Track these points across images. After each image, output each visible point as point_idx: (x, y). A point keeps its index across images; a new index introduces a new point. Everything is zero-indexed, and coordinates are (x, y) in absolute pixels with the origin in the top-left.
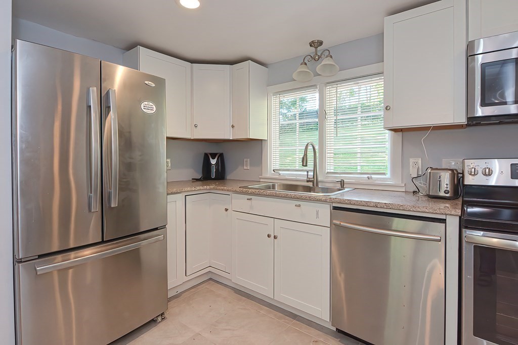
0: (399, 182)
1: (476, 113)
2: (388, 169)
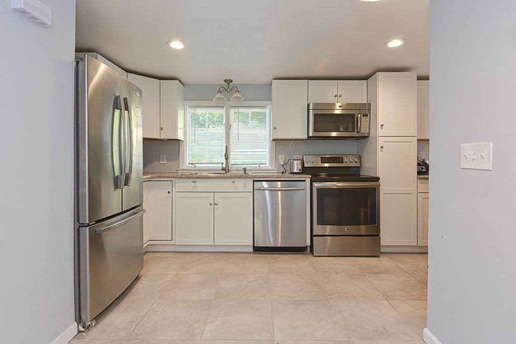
0: (274, 168)
1: (311, 135)
2: (267, 161)
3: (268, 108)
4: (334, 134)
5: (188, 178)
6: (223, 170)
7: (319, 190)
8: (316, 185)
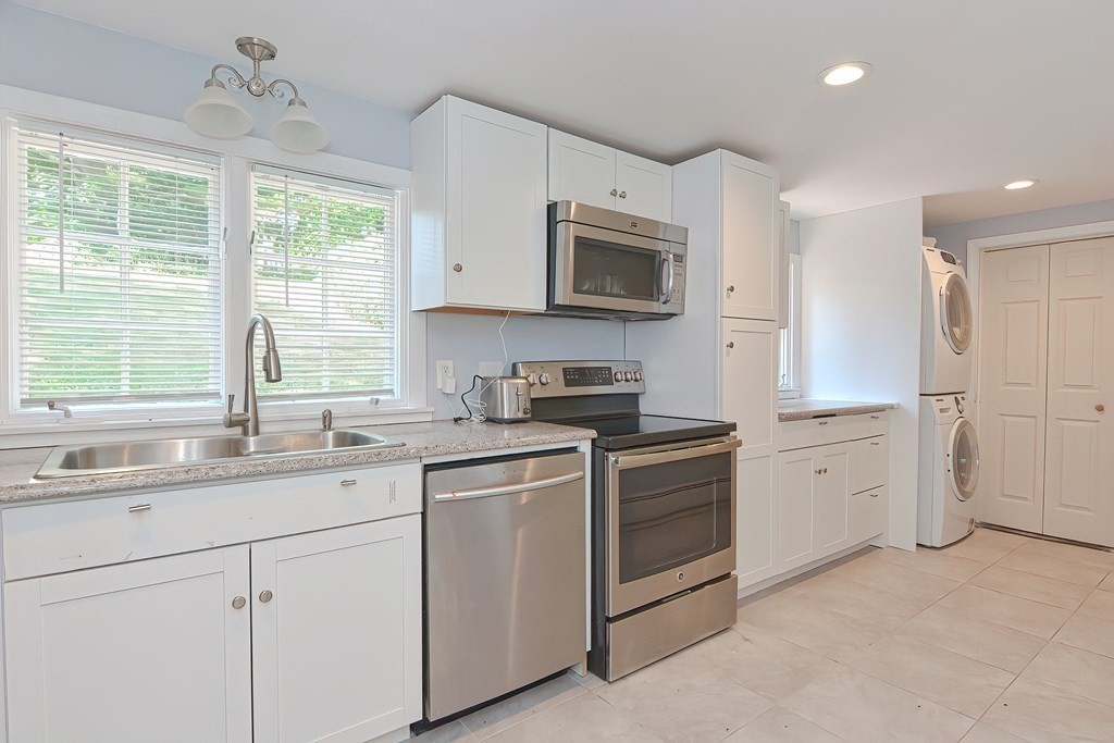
0: (423, 406)
6: (231, 424)
7: (627, 474)
8: (617, 459)
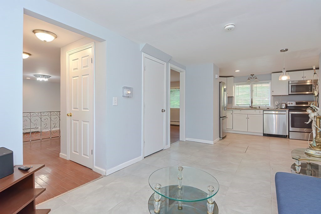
0: (273, 107)
1: (290, 93)
2: (270, 104)
3: (270, 83)
4: (307, 93)
5: (238, 109)
6: (250, 107)
7: (292, 115)
8: (291, 113)
